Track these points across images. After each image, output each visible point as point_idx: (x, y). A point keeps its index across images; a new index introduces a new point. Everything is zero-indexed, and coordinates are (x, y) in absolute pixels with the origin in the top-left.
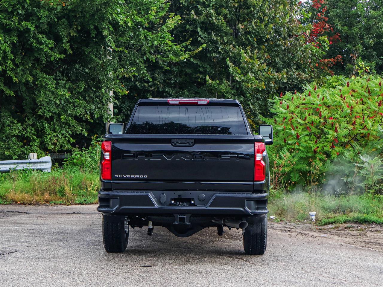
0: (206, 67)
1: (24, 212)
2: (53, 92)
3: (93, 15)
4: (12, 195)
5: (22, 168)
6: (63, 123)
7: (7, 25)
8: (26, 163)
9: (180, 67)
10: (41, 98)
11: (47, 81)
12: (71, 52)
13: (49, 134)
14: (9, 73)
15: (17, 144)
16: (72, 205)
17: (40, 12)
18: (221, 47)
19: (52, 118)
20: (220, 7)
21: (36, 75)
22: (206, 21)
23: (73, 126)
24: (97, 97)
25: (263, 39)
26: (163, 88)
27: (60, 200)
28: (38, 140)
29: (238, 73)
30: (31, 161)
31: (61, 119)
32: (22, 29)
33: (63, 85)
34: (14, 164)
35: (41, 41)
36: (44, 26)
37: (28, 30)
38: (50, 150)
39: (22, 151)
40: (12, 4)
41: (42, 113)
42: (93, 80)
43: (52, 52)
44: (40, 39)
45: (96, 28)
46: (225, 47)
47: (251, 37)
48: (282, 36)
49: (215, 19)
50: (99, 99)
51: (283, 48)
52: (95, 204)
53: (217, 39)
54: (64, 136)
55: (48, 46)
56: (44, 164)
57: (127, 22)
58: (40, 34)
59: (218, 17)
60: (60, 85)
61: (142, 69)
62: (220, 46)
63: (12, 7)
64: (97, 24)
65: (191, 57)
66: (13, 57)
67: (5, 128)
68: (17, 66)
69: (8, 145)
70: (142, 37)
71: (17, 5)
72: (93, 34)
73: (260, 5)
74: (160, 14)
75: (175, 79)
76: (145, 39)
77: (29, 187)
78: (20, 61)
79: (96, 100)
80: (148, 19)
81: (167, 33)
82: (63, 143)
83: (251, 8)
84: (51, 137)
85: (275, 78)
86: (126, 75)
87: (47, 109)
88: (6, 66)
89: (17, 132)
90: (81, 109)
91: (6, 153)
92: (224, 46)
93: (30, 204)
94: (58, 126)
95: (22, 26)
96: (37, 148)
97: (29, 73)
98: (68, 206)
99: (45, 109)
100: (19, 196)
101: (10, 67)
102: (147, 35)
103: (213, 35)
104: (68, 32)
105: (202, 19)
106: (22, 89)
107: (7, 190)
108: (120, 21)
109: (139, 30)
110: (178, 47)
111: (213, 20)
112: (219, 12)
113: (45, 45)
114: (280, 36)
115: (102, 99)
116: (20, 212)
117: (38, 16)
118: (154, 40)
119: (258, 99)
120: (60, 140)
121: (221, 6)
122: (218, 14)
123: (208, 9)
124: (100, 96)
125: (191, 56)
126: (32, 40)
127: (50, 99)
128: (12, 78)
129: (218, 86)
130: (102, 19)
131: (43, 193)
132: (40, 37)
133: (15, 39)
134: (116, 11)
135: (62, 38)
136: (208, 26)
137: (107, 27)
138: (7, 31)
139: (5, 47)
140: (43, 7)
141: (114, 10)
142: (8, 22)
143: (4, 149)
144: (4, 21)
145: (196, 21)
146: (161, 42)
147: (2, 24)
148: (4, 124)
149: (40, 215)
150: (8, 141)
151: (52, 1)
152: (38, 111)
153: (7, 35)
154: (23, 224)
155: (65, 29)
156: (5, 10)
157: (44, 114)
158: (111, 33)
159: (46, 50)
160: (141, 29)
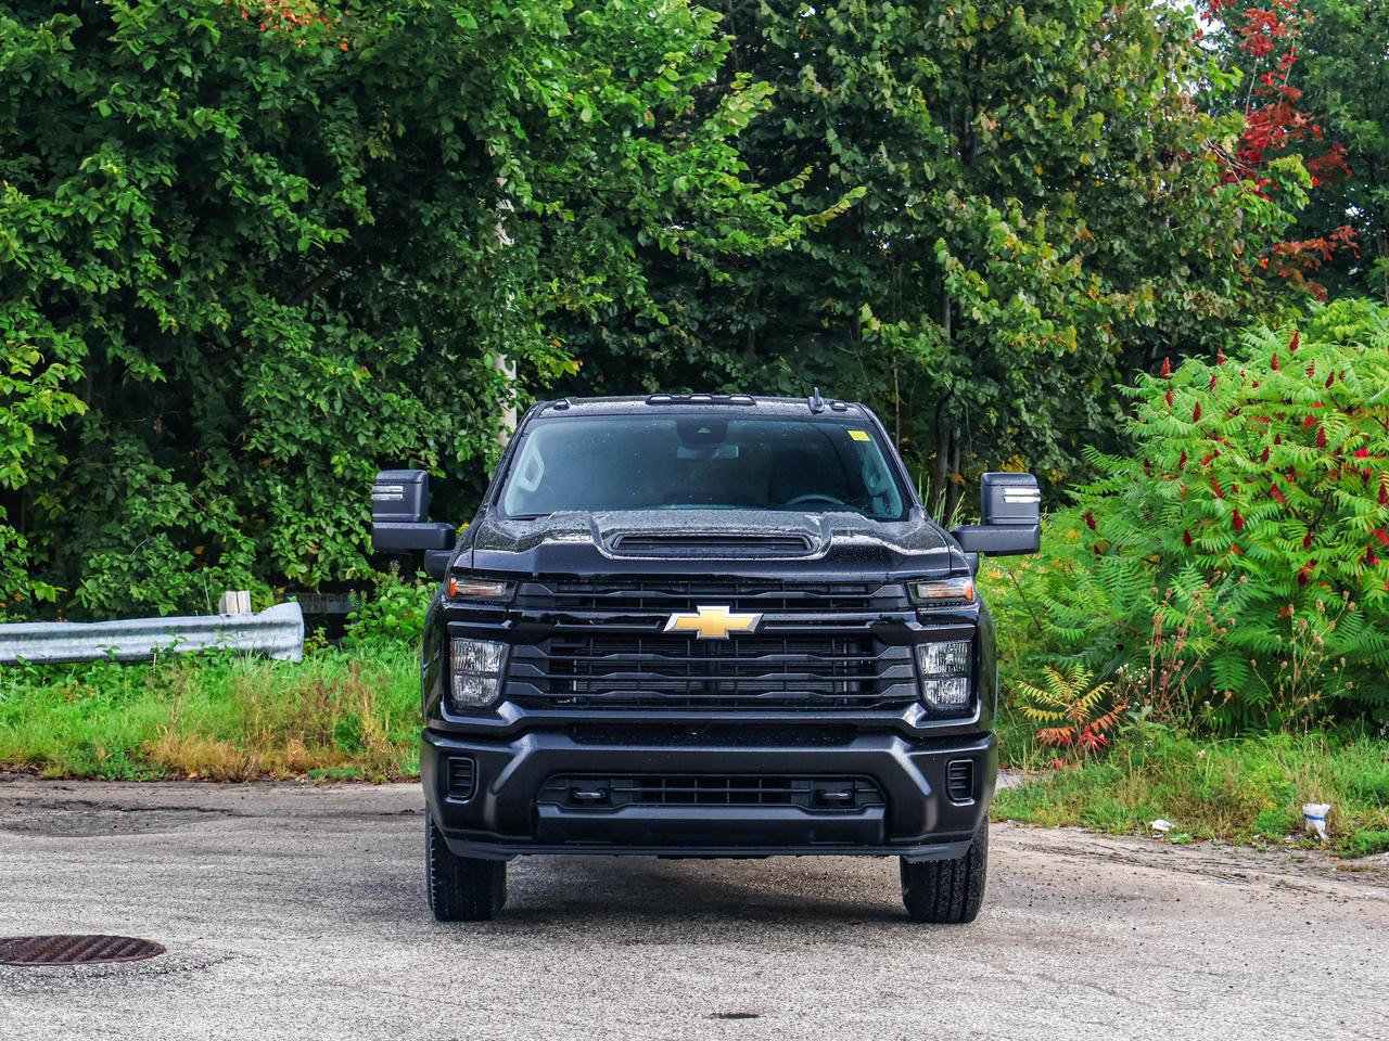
0: (860, 275)
1: (222, 811)
2: (304, 369)
3: (449, 85)
4: (167, 747)
5: (199, 648)
6: (341, 481)
7: (137, 120)
8: (210, 629)
9: (760, 274)
10: (261, 389)
11: (282, 325)
12: (372, 220)
13: (289, 523)
14: (147, 299)
15: (173, 560)
16: (393, 782)
17: (261, 74)
18: (913, 199)
19: (297, 465)
20: (907, 54)
21: (244, 304)
22: (857, 103)
24: (461, 384)
25: (1069, 170)
26: (699, 353)
27: (346, 765)
28: (249, 545)
29: (979, 294)
30: (227, 621)
31: (334, 466)
32: (194, 137)
33: (339, 342)
34: (166, 630)
35: (263, 178)
36: (274, 123)
37: (213, 140)
38: (295, 580)
39: (193, 585)
40: (158, 41)
41: (263, 444)
42: (449, 321)
43: (300, 218)
44: (256, 171)
45: (462, 129)
46: (930, 200)
47: (1025, 160)
48: (1138, 157)
49: (892, 96)
50: (471, 391)
51: (1142, 201)
53: (898, 171)
54: (344, 529)
55: (287, 199)
56: (277, 632)
57: (576, 109)
58: (257, 155)
59: (901, 91)
60: (329, 340)
61: (629, 279)
62: (911, 197)
63: (156, 56)
64: (465, 117)
65: (810, 235)
66: (158, 240)
67: (128, 502)
68: (173, 270)
69: (142, 562)
70: (631, 163)
71: (177, 45)
72: (453, 150)
73: (1057, 43)
74: (696, 75)
75: (743, 316)
76: (640, 171)
77: (227, 718)
78: (185, 253)
79: (460, 397)
80: (653, 94)
81: (724, 146)
82: (341, 553)
83: (1022, 54)
84: (296, 533)
85: (1113, 314)
86: (571, 303)
87: (282, 428)
88: (134, 271)
89: (174, 514)
90: (405, 428)
91: (134, 591)
92: (923, 193)
93: (237, 780)
94: (321, 491)
95: (192, 122)
96: (244, 573)
97: (216, 297)
98: (380, 788)
99: (274, 429)
100: (195, 751)
101: (149, 274)
102: (650, 155)
103: (885, 154)
104: (359, 146)
105: (843, 95)
106: (189, 357)
107: (149, 728)
108: (551, 104)
109: (621, 137)
110: (762, 197)
111: (883, 98)
112: (904, 71)
113: (275, 195)
114: (1129, 156)
115: (480, 393)
116: (204, 811)
117: (252, 87)
118: (675, 172)
119: (1049, 390)
120: (329, 545)
121: (913, 49)
122: (903, 77)
123: (864, 61)
124: (473, 380)
125: (808, 230)
126: (227, 176)
127: (294, 392)
128: (154, 315)
129: (905, 342)
130: (485, 96)
131: (283, 740)
132: (258, 166)
133: (166, 173)
134: (537, 68)
135: (338, 167)
136: (866, 124)
137: (503, 127)
138: (137, 141)
139: (131, 200)
140: (271, 55)
141: (528, 63)
142: (141, 109)
143: (128, 579)
144: (129, 107)
145: (820, 102)
146: (702, 182)
147: (119, 116)
148: (124, 486)
149: (282, 821)
150: (140, 549)
151: (304, 30)
152: (249, 437)
153: (138, 156)
154: (227, 853)
155: (347, 135)
156: (133, 67)
157: (269, 448)
158: (518, 147)
159: (281, 211)
160: (627, 134)
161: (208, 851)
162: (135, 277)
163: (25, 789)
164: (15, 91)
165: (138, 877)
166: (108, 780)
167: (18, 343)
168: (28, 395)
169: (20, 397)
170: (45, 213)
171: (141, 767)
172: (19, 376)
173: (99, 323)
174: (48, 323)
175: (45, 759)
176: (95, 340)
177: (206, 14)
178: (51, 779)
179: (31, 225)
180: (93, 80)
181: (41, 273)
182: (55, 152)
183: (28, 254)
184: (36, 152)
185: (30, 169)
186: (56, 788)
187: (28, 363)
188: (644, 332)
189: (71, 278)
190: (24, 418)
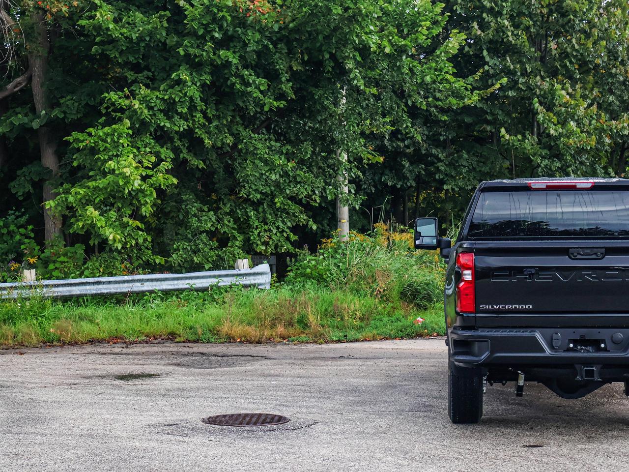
0: (498, 114)
1: (262, 357)
2: (266, 162)
3: (327, 38)
4: (226, 328)
5: (230, 284)
6: (279, 209)
7: (195, 56)
8: (233, 275)
9: (453, 114)
10: (248, 171)
11: (256, 143)
12: (294, 97)
13: (257, 228)
14: (199, 133)
15: (209, 245)
16: (327, 343)
17: (248, 35)
18: (521, 80)
19: (260, 203)
20: (517, 16)
21: (239, 134)
22: (496, 38)
23: (294, 214)
24: (329, 167)
25: (590, 66)
26: (427, 149)
27: (303, 336)
28: (240, 238)
29: (553, 122)
30: (239, 272)
31: (276, 203)
32: (219, 63)
33: (278, 149)
34: (214, 276)
35: (248, 80)
36: (252, 56)
37: (228, 64)
38: (260, 253)
39: (218, 256)
40: (205, 22)
41: (246, 194)
42: (323, 139)
43: (264, 97)
44: (245, 77)
45: (333, 57)
46: (529, 81)
47: (571, 62)
48: (620, 59)
49: (512, 35)
50: (333, 169)
51: (622, 79)
52: (363, 341)
53: (515, 68)
54: (280, 230)
55: (259, 89)
56: (260, 277)
57: (382, 47)
58: (245, 70)
59: (516, 32)
60: (273, 148)
61: (404, 120)
62: (520, 79)
63: (204, 28)
64: (334, 52)
65: (482, 99)
66: (204, 107)
67: (189, 220)
68: (210, 121)
69: (196, 246)
70: (406, 70)
71: (212, 24)
72: (329, 66)
73: (585, 10)
74: (433, 31)
75: (446, 133)
76: (410, 74)
78: (214, 112)
79: (329, 172)
80: (416, 40)
81: (447, 62)
82: (279, 241)
83: (569, 15)
84: (260, 232)
85: (611, 130)
86: (377, 130)
87: (253, 187)
88: (194, 121)
89: (209, 225)
91: (195, 259)
92: (526, 78)
93: (259, 342)
94: (270, 214)
95: (219, 56)
96: (239, 250)
97: (227, 131)
99: (250, 187)
100: (238, 330)
101: (200, 122)
102: (414, 66)
103: (509, 61)
104: (287, 65)
105: (490, 35)
106: (212, 156)
107: (218, 320)
108: (372, 45)
109: (402, 59)
110: (461, 83)
111: (508, 36)
112: (516, 23)
113: (253, 87)
114: (616, 59)
115: (337, 170)
116: (254, 357)
117: (244, 41)
118: (425, 74)
119: (582, 163)
120: (274, 237)
121: (520, 14)
122: (516, 26)
123: (499, 19)
124: (334, 164)
125: (482, 97)
126: (233, 79)
127: (260, 171)
128: (201, 141)
129: (520, 144)
130: (344, 42)
131: (275, 325)
132: (246, 75)
133: (207, 78)
134: (367, 30)
135: (280, 74)
136: (499, 47)
137: (351, 55)
138: (195, 65)
139: (193, 91)
140: (252, 27)
141: (362, 28)
142: (197, 52)
143: (190, 253)
144: (191, 51)
145: (480, 39)
146: (437, 78)
147: (188, 55)
148: (187, 213)
149: (291, 361)
150: (195, 241)
151: (266, 16)
152: (240, 191)
153: (196, 72)
154: (277, 376)
155: (283, 60)
156: (194, 34)
157: (248, 196)
158: (358, 64)
159: (257, 94)
160: (404, 57)
161: (269, 375)
162: (194, 123)
163: (171, 347)
164: (143, 44)
165: (248, 387)
166: (204, 342)
167: (146, 153)
168: (152, 176)
169: (149, 177)
170: (157, 97)
171: (216, 337)
172: (147, 168)
173: (178, 143)
174: (157, 144)
175: (175, 334)
176: (176, 150)
177: (225, 10)
178: (180, 342)
179: (151, 103)
180: (175, 39)
181: (156, 123)
182: (157, 70)
183: (150, 115)
184: (149, 70)
185: (148, 78)
186: (184, 346)
187: (150, 162)
188: (403, 140)
189: (168, 125)
190: (151, 186)
